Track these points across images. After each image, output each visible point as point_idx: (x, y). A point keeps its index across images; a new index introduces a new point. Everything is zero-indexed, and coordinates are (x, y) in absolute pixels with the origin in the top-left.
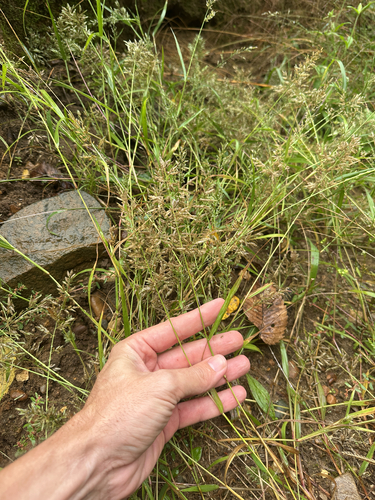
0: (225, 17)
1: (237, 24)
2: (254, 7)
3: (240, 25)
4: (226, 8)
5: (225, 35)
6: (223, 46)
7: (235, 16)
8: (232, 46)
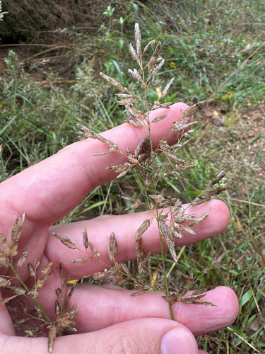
0: (32, 34)
1: (43, 38)
2: (52, 24)
3: (45, 38)
4: (31, 27)
5: (36, 47)
6: (36, 55)
7: (40, 32)
8: (44, 54)
